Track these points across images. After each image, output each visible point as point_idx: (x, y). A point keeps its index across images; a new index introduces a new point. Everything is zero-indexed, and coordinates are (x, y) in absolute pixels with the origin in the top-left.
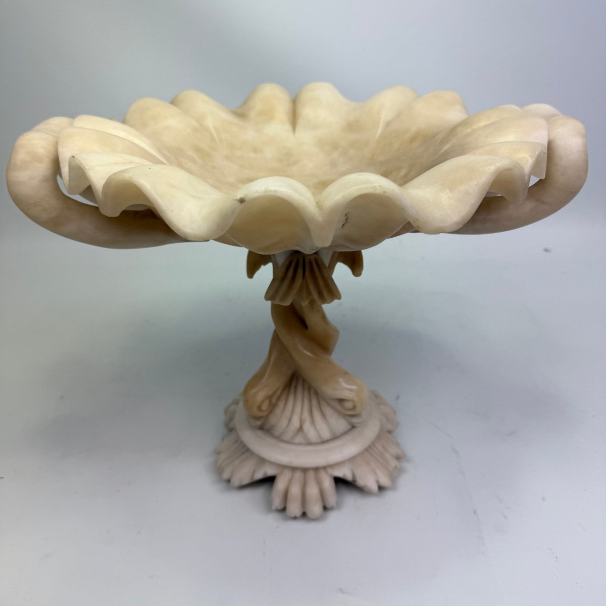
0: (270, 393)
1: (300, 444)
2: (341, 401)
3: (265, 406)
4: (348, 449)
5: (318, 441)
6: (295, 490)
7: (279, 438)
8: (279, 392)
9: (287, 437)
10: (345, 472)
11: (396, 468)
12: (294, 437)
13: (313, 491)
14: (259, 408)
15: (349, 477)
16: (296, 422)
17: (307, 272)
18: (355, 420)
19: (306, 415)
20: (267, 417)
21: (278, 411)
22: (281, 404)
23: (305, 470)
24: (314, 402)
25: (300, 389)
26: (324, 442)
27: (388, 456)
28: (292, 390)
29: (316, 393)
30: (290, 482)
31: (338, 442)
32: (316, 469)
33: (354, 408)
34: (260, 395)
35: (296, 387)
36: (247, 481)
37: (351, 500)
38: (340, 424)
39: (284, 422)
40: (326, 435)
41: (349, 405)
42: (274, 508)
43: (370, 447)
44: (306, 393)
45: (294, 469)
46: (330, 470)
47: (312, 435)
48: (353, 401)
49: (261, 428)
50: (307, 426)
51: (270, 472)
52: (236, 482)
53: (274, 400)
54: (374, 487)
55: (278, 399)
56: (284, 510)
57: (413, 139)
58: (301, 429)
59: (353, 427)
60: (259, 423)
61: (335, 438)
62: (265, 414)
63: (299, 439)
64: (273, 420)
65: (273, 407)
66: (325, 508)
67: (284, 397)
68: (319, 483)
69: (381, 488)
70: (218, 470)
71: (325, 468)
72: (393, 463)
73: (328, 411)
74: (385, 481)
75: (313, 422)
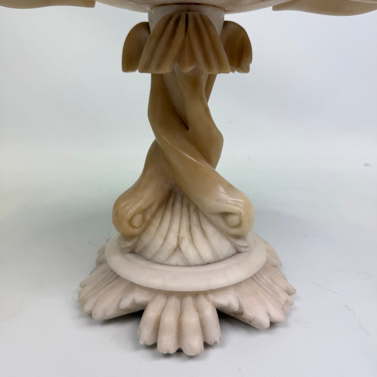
0: (144, 207)
1: (177, 265)
2: (225, 215)
3: (137, 221)
5: (198, 262)
6: (170, 319)
7: (151, 260)
8: (154, 208)
9: (162, 257)
10: (230, 300)
11: (287, 302)
12: (169, 258)
13: (191, 320)
14: (130, 221)
15: (235, 306)
16: (172, 241)
17: (191, 25)
18: (240, 243)
19: (184, 232)
20: (138, 236)
21: (152, 229)
22: (156, 223)
23: (182, 295)
24: (194, 219)
25: (178, 206)
26: (205, 264)
27: (277, 288)
28: (169, 207)
29: (197, 209)
30: (163, 310)
32: (196, 295)
33: (239, 225)
34: (132, 208)
35: (173, 204)
36: (111, 312)
38: (224, 246)
39: (159, 241)
40: (207, 255)
41: (234, 220)
42: (141, 342)
43: (255, 275)
44: (185, 210)
45: (168, 294)
46: (211, 297)
47: (190, 253)
48: (239, 214)
49: (132, 251)
50: (185, 244)
52: (99, 314)
53: (148, 217)
55: (153, 216)
56: (154, 346)
58: (178, 248)
59: (238, 252)
60: (129, 244)
61: (217, 261)
62: (137, 231)
63: (175, 259)
64: (146, 239)
65: (146, 225)
66: (206, 345)
67: (159, 215)
68: (199, 311)
69: (273, 324)
70: (82, 302)
71: (205, 293)
72: (284, 297)
73: (210, 230)
75: (192, 240)
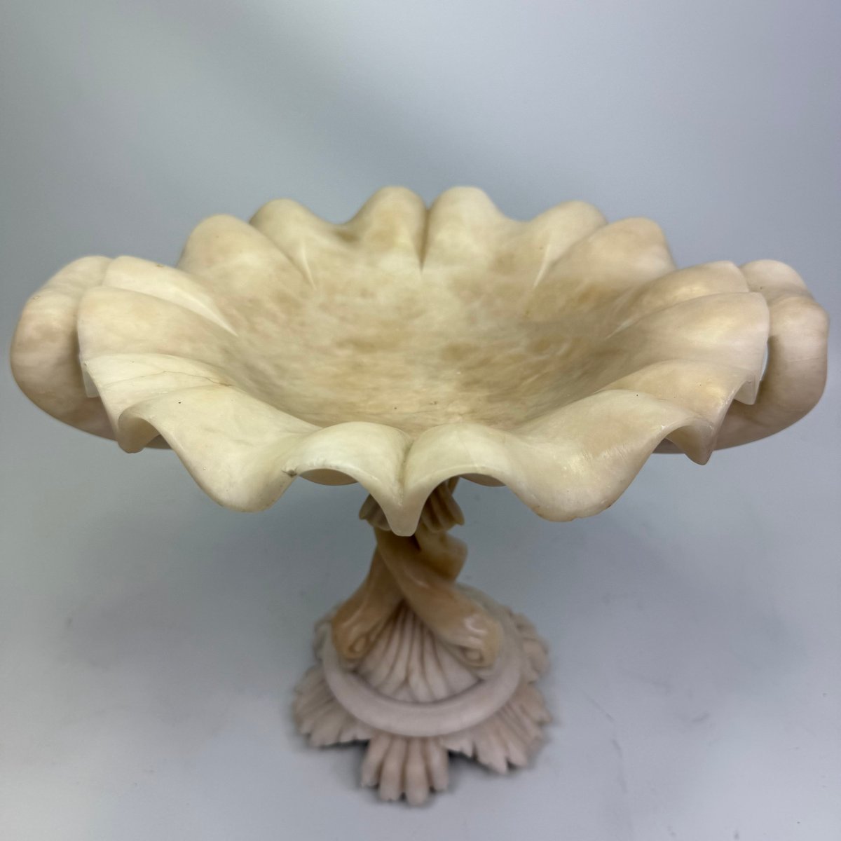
0: (368, 629)
1: (404, 702)
2: (464, 650)
3: (359, 647)
4: (471, 713)
5: (429, 700)
6: (392, 767)
7: (377, 691)
8: (379, 628)
9: (388, 690)
10: (463, 746)
11: (536, 738)
12: (396, 692)
13: (416, 770)
14: (352, 649)
15: (468, 752)
16: (400, 673)
18: (483, 674)
19: (415, 663)
20: (362, 660)
21: (378, 652)
22: (382, 644)
23: (408, 740)
24: (428, 645)
25: (409, 626)
26: (436, 702)
27: (527, 722)
28: (399, 625)
29: (431, 634)
30: (387, 753)
31: (457, 704)
32: (424, 740)
33: (481, 659)
34: (354, 629)
35: (404, 621)
36: (331, 741)
37: (469, 781)
38: (462, 678)
39: (383, 671)
40: (441, 692)
41: (474, 655)
42: (363, 784)
43: (503, 709)
44: (417, 633)
45: (393, 737)
46: (442, 742)
47: (421, 692)
48: (480, 651)
49: (355, 672)
50: (415, 679)
51: (362, 736)
52: (317, 739)
53: (373, 638)
54: (501, 766)
55: (379, 636)
56: (376, 787)
57: (584, 297)
58: (406, 682)
59: (480, 681)
60: (351, 666)
61: (453, 696)
62: (359, 656)
63: (403, 695)
64: (370, 665)
65: (370, 646)
66: (432, 790)
67: (386, 634)
68: (426, 758)
69: (511, 767)
70: (297, 719)
71: (436, 739)
72: (534, 732)
73: (446, 660)
74: (518, 757)
75: (423, 673)
